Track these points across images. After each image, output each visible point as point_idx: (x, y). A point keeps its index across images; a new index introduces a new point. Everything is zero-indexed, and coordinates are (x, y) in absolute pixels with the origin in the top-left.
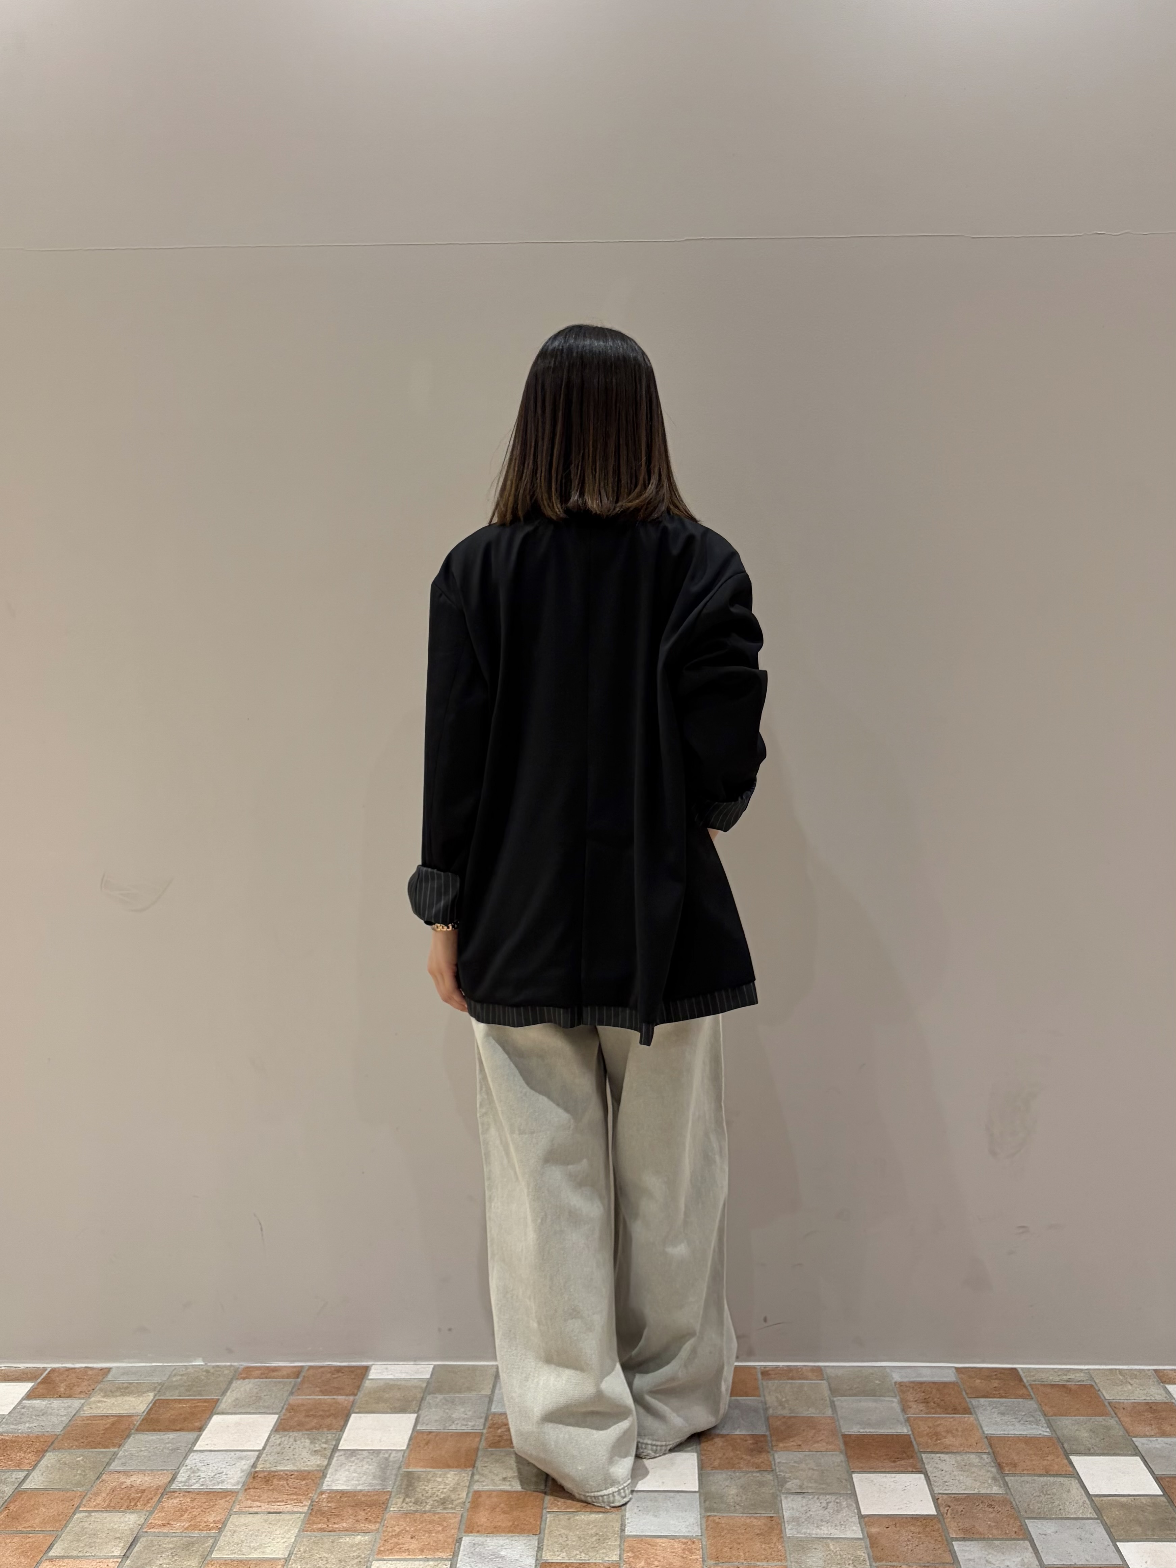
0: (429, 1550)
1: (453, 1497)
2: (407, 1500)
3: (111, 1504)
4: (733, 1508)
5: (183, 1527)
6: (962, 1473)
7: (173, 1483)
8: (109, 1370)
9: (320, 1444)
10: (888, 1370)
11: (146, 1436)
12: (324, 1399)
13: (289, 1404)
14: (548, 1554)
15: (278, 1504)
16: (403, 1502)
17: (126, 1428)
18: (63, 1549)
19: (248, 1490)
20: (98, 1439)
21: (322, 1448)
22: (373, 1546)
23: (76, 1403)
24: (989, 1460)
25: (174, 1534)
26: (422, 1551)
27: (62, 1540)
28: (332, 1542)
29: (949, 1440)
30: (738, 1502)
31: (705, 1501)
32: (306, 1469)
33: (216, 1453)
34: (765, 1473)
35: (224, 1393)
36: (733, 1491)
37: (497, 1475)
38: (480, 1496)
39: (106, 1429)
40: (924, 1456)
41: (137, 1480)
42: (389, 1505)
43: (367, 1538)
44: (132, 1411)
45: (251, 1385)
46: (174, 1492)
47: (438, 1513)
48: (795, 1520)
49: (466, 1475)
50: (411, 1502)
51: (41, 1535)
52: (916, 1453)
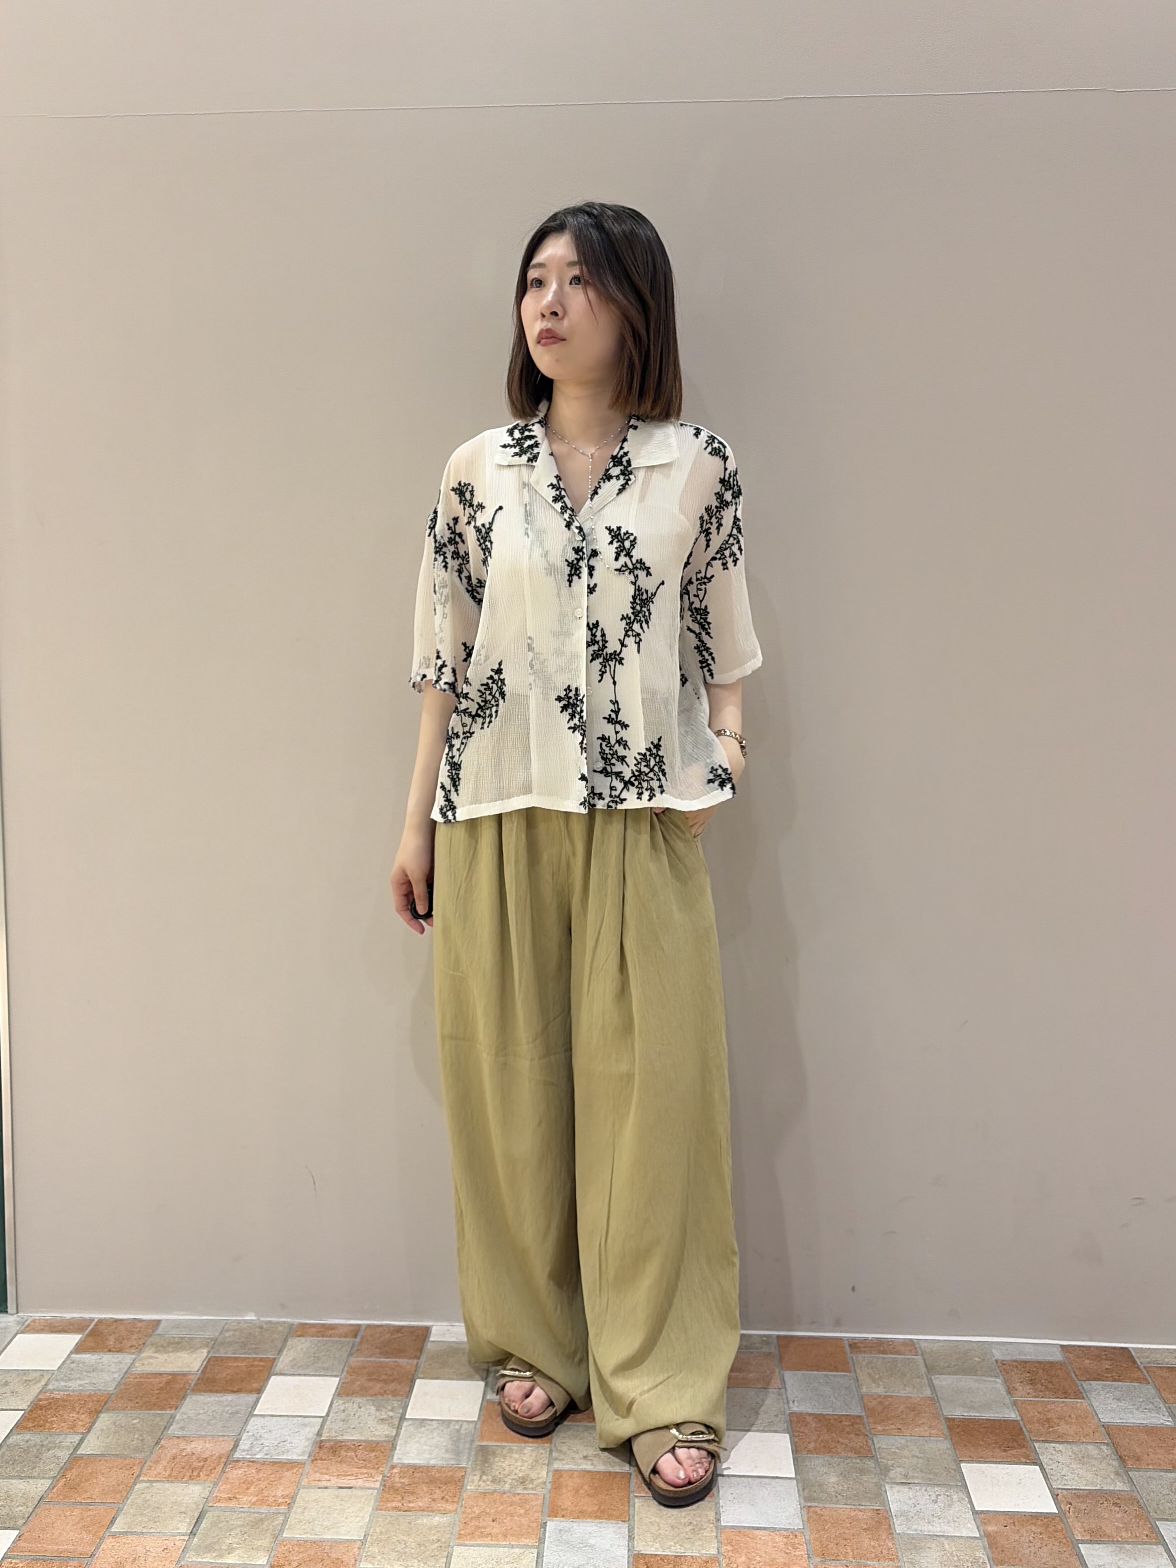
0: (512, 1535)
1: (533, 1475)
2: (484, 1478)
3: (174, 1474)
4: (834, 1499)
5: (250, 1501)
6: (1081, 1466)
7: (235, 1451)
8: (158, 1322)
9: (386, 1413)
10: (987, 1346)
11: (202, 1398)
12: (385, 1362)
13: (351, 1368)
14: (640, 1545)
15: (349, 1478)
16: (480, 1480)
17: (181, 1389)
18: (126, 1524)
19: (315, 1462)
20: (153, 1400)
21: (388, 1416)
22: (453, 1528)
23: (126, 1359)
24: (1109, 1452)
25: (241, 1510)
26: (505, 1536)
27: (124, 1514)
28: (410, 1523)
29: (1063, 1428)
30: (839, 1492)
31: (804, 1490)
32: (374, 1439)
33: (278, 1418)
34: (866, 1459)
35: (280, 1352)
36: (833, 1480)
37: (577, 1453)
38: (561, 1476)
39: (161, 1389)
40: (1037, 1445)
41: (197, 1447)
42: (466, 1482)
43: (445, 1519)
44: (186, 1370)
45: (308, 1344)
46: (237, 1461)
47: (518, 1494)
48: (904, 1514)
49: (544, 1452)
50: (488, 1480)
51: (101, 1507)
52: (1028, 1442)
